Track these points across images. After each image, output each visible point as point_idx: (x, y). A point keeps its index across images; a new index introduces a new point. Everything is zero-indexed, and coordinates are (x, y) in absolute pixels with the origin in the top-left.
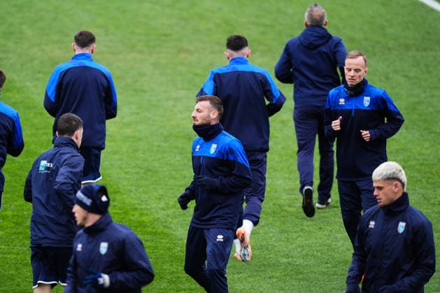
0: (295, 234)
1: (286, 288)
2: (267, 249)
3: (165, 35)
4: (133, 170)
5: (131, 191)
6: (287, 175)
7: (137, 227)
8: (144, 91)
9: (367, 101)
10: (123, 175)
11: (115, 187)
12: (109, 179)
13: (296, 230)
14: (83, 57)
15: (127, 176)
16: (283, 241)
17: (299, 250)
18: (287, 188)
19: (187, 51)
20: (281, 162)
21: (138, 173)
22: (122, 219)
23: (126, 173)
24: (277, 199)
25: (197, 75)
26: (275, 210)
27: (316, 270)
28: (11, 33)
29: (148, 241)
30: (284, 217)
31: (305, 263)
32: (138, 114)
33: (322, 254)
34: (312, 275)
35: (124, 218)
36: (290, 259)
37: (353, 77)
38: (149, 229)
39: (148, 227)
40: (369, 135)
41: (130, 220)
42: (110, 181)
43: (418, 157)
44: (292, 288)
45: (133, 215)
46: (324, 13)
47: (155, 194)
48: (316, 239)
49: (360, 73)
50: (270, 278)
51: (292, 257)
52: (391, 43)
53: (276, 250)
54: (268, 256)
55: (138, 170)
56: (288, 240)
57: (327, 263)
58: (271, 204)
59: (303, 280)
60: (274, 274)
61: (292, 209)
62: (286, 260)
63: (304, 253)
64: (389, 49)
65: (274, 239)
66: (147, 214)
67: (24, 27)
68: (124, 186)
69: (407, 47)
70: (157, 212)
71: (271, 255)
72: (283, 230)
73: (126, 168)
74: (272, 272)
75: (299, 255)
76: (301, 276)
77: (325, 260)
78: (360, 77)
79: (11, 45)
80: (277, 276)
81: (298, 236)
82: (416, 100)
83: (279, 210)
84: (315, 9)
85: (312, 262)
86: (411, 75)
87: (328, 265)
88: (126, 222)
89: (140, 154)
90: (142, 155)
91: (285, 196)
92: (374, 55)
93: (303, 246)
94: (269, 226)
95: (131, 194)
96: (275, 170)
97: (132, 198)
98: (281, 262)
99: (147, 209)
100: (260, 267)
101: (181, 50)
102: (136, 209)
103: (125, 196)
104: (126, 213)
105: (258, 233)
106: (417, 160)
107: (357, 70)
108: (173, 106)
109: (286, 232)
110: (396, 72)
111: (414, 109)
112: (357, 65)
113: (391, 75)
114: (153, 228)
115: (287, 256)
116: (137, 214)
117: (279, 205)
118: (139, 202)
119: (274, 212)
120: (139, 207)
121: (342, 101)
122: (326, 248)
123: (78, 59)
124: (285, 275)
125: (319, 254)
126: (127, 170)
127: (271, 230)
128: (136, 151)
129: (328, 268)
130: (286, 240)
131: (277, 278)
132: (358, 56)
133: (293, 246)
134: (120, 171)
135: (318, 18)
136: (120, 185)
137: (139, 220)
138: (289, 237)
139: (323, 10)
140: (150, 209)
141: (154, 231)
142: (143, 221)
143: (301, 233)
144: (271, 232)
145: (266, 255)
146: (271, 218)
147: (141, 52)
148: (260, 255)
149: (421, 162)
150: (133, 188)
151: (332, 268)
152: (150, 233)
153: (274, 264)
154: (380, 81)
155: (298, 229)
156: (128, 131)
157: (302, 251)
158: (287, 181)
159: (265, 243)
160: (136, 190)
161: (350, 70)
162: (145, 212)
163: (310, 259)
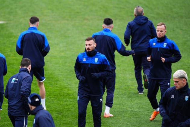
0: (134, 98)
1: (131, 121)
2: (122, 105)
3: (78, 13)
4: (65, 71)
5: (64, 80)
6: (131, 73)
7: (66, 96)
8: (69, 37)
9: (165, 45)
10: (60, 73)
11: (57, 78)
12: (54, 75)
13: (135, 96)
14: (33, 29)
15: (62, 74)
16: (129, 101)
17: (136, 105)
18: (131, 78)
19: (87, 19)
20: (128, 67)
21: (66, 72)
22: (60, 92)
23: (62, 72)
24: (126, 83)
25: (91, 30)
26: (126, 88)
27: (143, 114)
28: (12, 12)
29: (71, 101)
30: (129, 90)
31: (139, 111)
32: (66, 47)
33: (146, 106)
34: (142, 116)
35: (61, 91)
36: (133, 109)
37: (159, 34)
38: (72, 97)
39: (71, 95)
40: (164, 60)
41: (64, 93)
42: (55, 76)
43: (187, 64)
44: (134, 121)
45: (65, 90)
46: (143, 10)
47: (74, 81)
48: (144, 100)
49: (163, 33)
50: (124, 117)
51: (133, 108)
52: (175, 15)
53: (127, 105)
54: (123, 108)
55: (66, 71)
56: (131, 101)
57: (148, 110)
58: (124, 85)
59: (138, 118)
60: (125, 115)
61: (133, 87)
62: (131, 109)
63: (138, 106)
64: (174, 18)
65: (125, 100)
66: (71, 90)
67: (17, 10)
68: (61, 78)
69: (182, 17)
70: (75, 89)
71: (124, 107)
72: (129, 96)
73: (62, 70)
74: (125, 114)
75: (136, 107)
76: (137, 116)
77: (148, 109)
78: (163, 34)
79: (12, 17)
80: (127, 116)
81: (136, 99)
82: (186, 40)
83: (128, 88)
84: (139, 8)
85: (142, 110)
86: (184, 29)
87: (149, 111)
88: (62, 93)
89: (67, 64)
90: (68, 65)
91: (130, 82)
92: (168, 20)
93: (138, 103)
94: (123, 95)
95: (64, 81)
96: (125, 71)
97: (64, 83)
98: (129, 110)
99: (70, 88)
100: (119, 112)
101: (85, 19)
102: (66, 88)
103: (61, 82)
104: (62, 89)
105: (119, 98)
106: (187, 65)
107: (161, 31)
108: (82, 43)
109: (131, 97)
110: (177, 28)
111: (185, 44)
112: (161, 29)
113: (175, 29)
114: (73, 96)
115: (131, 108)
116: (66, 90)
117: (128, 86)
118: (67, 85)
119: (125, 89)
120: (67, 87)
121: (154, 44)
122: (148, 104)
123: (30, 29)
124: (130, 116)
125: (145, 107)
126: (62, 71)
127: (124, 96)
128: (66, 63)
129: (149, 112)
130: (130, 101)
131: (127, 117)
132: (162, 25)
133: (134, 103)
134: (59, 72)
135: (140, 12)
136: (59, 78)
137: (67, 92)
138: (132, 99)
139: (142, 9)
140: (72, 88)
141: (74, 97)
142: (69, 93)
143: (137, 98)
144: (124, 97)
145: (122, 107)
146: (124, 91)
147: (68, 20)
148: (119, 107)
149: (188, 66)
150: (65, 79)
151: (151, 112)
152: (72, 98)
153: (125, 111)
154: (171, 31)
155: (136, 96)
156: (63, 54)
157: (137, 105)
158: (131, 75)
159: (121, 102)
160: (66, 79)
161: (158, 31)
162: (70, 89)
163: (141, 109)
